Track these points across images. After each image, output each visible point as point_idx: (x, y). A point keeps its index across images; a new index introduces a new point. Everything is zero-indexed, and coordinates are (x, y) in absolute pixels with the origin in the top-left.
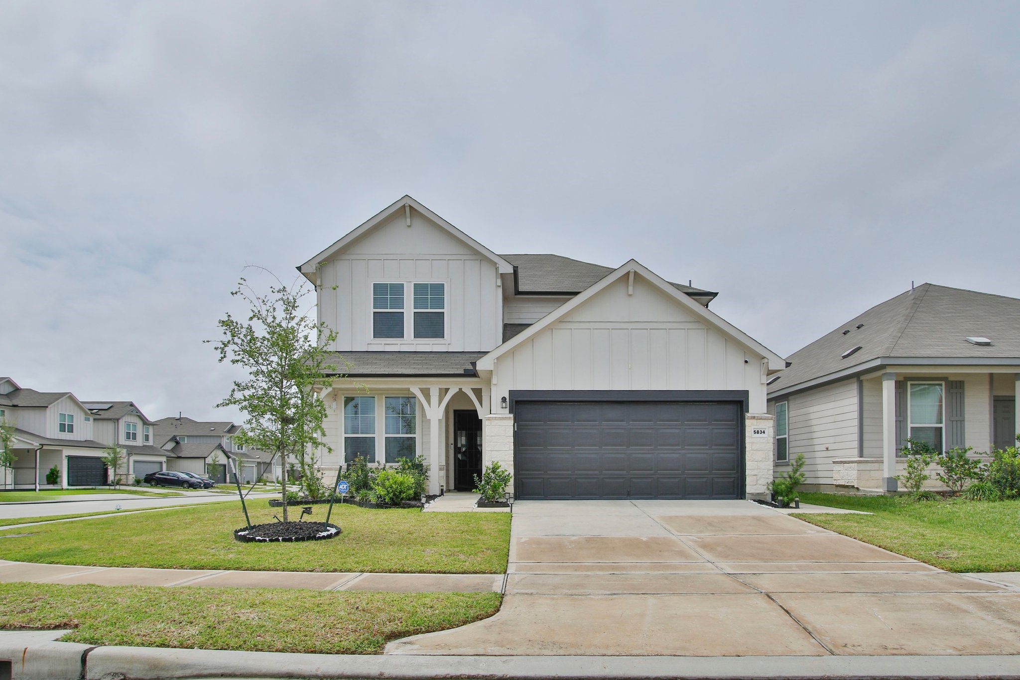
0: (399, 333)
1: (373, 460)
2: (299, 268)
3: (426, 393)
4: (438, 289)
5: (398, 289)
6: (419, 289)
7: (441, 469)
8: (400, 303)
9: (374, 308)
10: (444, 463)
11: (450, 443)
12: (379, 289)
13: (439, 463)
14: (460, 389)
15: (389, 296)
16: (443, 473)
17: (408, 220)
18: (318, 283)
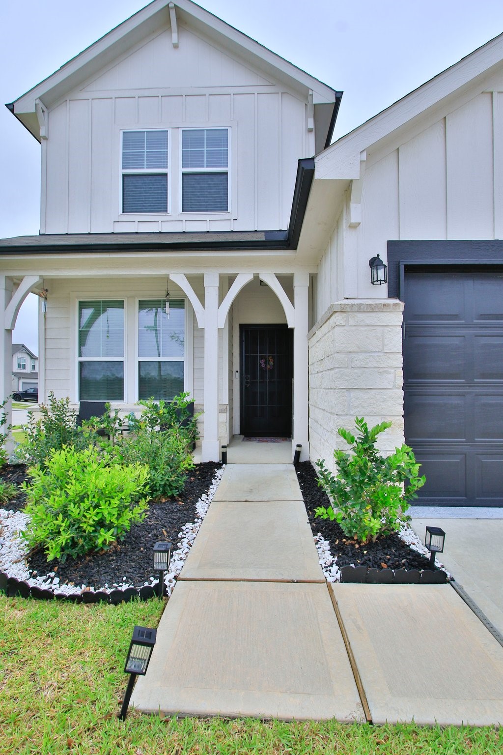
0: (161, 206)
1: (120, 396)
2: (11, 107)
3: (197, 282)
4: (219, 138)
5: (159, 139)
6: (191, 138)
7: (221, 411)
8: (163, 160)
9: (123, 168)
10: (226, 401)
11: (234, 371)
12: (131, 140)
13: (218, 400)
14: (256, 277)
15: (145, 151)
16: (225, 417)
17: (175, 36)
18: (42, 133)
